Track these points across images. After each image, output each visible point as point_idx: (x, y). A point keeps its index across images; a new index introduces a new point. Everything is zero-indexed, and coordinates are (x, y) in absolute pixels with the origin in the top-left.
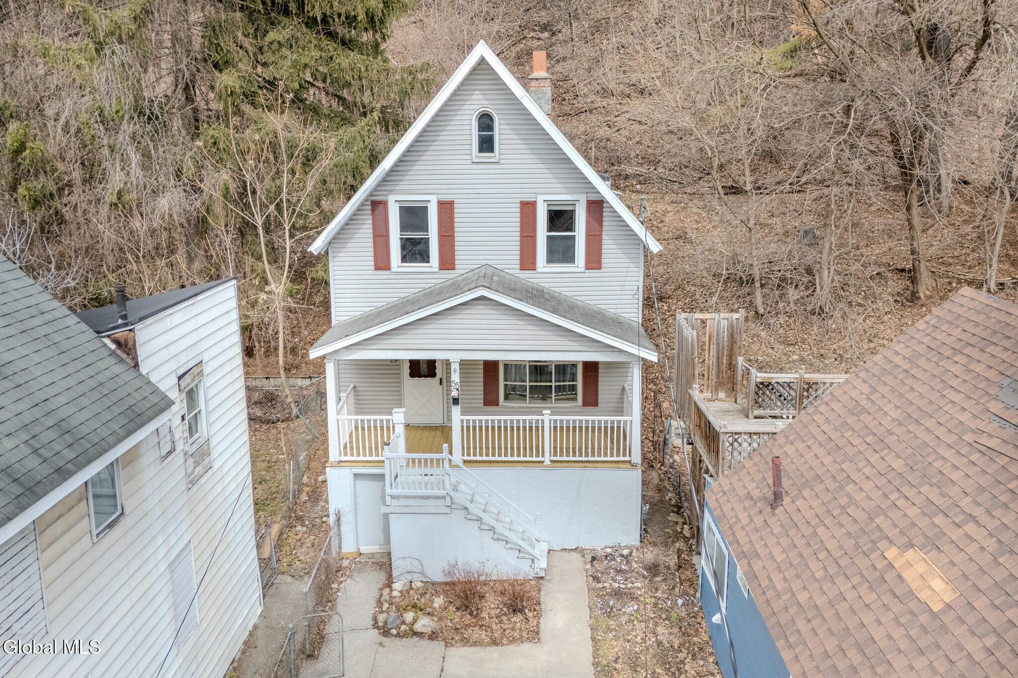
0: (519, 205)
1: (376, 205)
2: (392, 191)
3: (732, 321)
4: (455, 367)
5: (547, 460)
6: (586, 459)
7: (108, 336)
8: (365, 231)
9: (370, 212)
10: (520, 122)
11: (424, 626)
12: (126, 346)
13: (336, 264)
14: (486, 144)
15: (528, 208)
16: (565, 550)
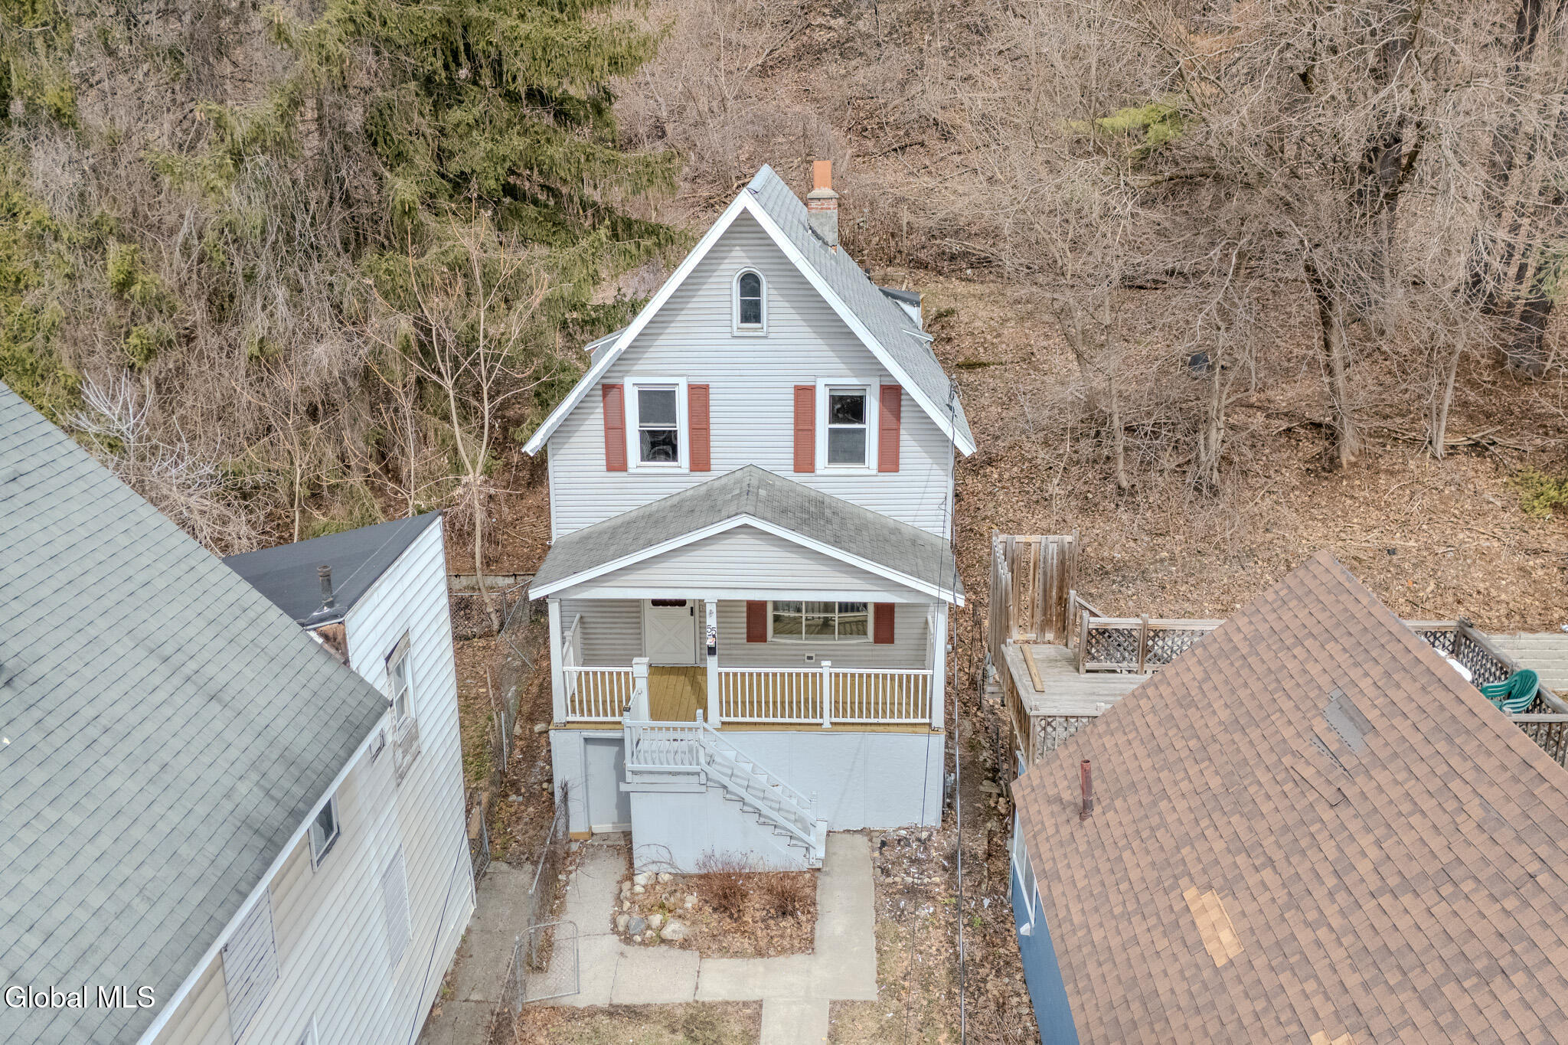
0: (792, 391)
1: (609, 389)
2: (627, 372)
3: (1063, 546)
4: (711, 608)
5: (826, 722)
6: (875, 721)
7: (315, 629)
8: (595, 423)
9: (601, 398)
10: (791, 286)
11: (674, 931)
12: (335, 639)
13: (556, 463)
14: (751, 313)
15: (804, 395)
16: (849, 831)
